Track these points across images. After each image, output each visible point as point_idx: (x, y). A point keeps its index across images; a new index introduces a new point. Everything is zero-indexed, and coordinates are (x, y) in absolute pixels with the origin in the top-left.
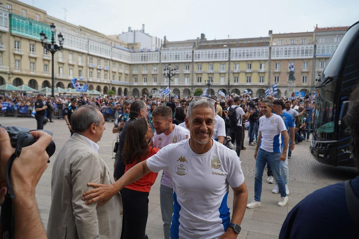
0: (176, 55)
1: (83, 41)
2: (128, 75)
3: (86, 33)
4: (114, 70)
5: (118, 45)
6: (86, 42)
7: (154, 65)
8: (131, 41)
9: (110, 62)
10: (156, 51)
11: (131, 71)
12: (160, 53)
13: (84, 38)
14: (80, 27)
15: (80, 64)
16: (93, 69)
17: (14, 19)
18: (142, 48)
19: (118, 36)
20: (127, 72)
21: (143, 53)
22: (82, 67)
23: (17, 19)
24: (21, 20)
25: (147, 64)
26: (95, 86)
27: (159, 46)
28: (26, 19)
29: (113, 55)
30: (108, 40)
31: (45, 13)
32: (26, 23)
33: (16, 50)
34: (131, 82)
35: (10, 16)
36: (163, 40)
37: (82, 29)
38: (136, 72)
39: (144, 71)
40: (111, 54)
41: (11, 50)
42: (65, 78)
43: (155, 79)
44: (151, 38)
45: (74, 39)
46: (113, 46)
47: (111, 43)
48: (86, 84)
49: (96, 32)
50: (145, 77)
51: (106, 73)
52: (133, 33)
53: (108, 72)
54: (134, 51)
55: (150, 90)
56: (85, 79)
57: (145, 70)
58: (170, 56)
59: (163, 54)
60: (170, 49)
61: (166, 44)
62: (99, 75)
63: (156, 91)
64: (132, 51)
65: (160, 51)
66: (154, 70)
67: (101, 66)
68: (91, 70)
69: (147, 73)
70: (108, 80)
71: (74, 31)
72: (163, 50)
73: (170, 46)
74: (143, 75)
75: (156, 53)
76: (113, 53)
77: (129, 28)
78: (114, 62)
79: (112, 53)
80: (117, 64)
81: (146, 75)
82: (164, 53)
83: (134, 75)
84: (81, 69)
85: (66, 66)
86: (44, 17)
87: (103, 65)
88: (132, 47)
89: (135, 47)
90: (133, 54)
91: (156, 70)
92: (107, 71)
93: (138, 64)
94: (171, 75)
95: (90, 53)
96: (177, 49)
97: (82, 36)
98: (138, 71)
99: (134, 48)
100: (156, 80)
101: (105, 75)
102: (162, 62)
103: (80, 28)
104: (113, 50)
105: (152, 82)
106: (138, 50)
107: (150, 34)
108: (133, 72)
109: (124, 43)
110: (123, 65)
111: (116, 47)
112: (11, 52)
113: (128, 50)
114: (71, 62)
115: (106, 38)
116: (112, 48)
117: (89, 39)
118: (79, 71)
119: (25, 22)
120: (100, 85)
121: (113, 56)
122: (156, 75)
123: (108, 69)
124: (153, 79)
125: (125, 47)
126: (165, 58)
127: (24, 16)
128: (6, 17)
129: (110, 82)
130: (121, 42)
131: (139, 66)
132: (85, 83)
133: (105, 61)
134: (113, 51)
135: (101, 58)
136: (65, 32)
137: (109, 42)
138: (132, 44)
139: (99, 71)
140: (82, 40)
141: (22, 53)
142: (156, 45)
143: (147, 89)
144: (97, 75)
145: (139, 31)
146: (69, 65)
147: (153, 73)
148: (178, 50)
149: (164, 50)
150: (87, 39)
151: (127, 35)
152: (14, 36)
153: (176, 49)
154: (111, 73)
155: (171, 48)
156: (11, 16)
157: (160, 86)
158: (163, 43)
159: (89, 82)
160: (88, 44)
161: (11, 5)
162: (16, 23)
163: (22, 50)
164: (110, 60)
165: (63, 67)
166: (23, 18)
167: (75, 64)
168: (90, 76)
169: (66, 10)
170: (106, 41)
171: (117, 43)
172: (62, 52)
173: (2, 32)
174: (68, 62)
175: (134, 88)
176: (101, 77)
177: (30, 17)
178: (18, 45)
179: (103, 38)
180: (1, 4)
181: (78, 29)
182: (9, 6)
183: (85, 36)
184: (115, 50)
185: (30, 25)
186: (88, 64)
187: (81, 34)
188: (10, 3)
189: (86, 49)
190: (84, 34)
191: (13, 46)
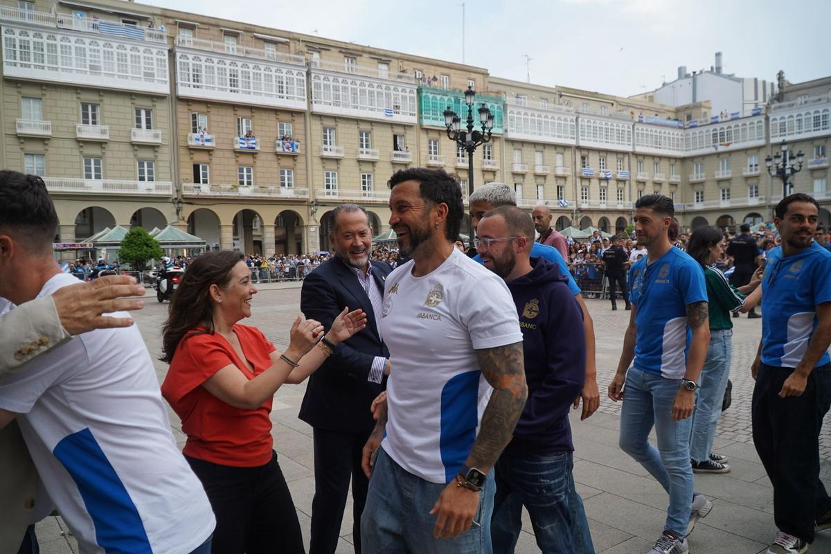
0: (816, 118)
1: (566, 120)
2: (679, 186)
3: (573, 100)
4: (640, 178)
5: (649, 117)
6: (572, 120)
7: (749, 152)
8: (685, 100)
9: (629, 159)
10: (754, 115)
11: (685, 175)
12: (767, 119)
13: (568, 111)
14: (558, 89)
15: (560, 172)
16: (589, 179)
17: (426, 97)
18: (715, 112)
19: (651, 94)
20: (676, 178)
21: (718, 127)
22: (565, 178)
23: (431, 96)
24: (438, 97)
25: (730, 153)
26: (595, 220)
27: (764, 101)
28: (447, 92)
29: (638, 142)
30: (624, 108)
31: (485, 74)
32: (449, 100)
33: (431, 158)
34: (685, 202)
35: (419, 91)
36: (776, 83)
37: (563, 94)
38: (699, 175)
39: (721, 172)
40: (632, 139)
41: (422, 158)
42: (527, 206)
43: (754, 190)
44: (740, 84)
45: (546, 117)
46: (637, 120)
47: (632, 113)
48: (575, 215)
49: (596, 93)
50: (725, 185)
51: (621, 185)
52: (690, 80)
53: (627, 183)
54: (691, 124)
55: (739, 219)
56: (571, 205)
57: (723, 169)
58: (796, 124)
59: (775, 119)
60: (799, 103)
61: (784, 93)
62: (603, 195)
63: (757, 219)
64: (688, 125)
65: (766, 114)
66: (751, 166)
67: (608, 170)
68: (586, 183)
69: (729, 176)
70: (627, 202)
71: (547, 100)
72: (775, 109)
73: (799, 96)
74: (719, 181)
75: (755, 120)
76: (638, 136)
77: (681, 70)
78: (641, 158)
79: (636, 137)
80: (648, 163)
81: (728, 180)
82: (778, 118)
83: (693, 184)
84: (561, 182)
85: (530, 179)
86: (484, 81)
87: (613, 167)
88: (686, 116)
89: (694, 113)
90: (691, 131)
91: (756, 165)
92: (624, 181)
93: (703, 156)
94: (788, 172)
95: (582, 144)
96: (820, 100)
97: (564, 108)
98: (704, 174)
99: (693, 116)
100: (756, 192)
101: (620, 191)
102: (773, 141)
103: (558, 91)
104: (638, 129)
105: (746, 196)
106: (703, 119)
107: (737, 76)
108: (693, 178)
109: (667, 108)
110: (664, 164)
111: (644, 121)
112: (423, 162)
113: (676, 123)
114: (539, 170)
115: (619, 104)
116: (633, 126)
117: (579, 113)
118: (558, 187)
119: (446, 98)
120: (606, 215)
121: (636, 143)
122: (756, 177)
123: (626, 177)
124: (749, 190)
125: (669, 118)
126: (783, 130)
127: (446, 86)
128: (412, 95)
130: (658, 107)
131: (707, 159)
132: (572, 213)
133: (618, 158)
134: (636, 131)
135: (607, 151)
136: (527, 105)
137: (627, 113)
138: (687, 108)
139: (604, 184)
140: (563, 117)
141: (442, 163)
142: (756, 98)
143: (732, 218)
144: (599, 193)
145: (708, 72)
146: (537, 176)
147: (747, 173)
148: (822, 101)
149: (780, 107)
150: (573, 113)
151: (673, 87)
152: (427, 130)
153: (814, 101)
154: (634, 184)
155: (799, 100)
156: (422, 92)
157: (769, 206)
158: (777, 90)
159: (580, 210)
160: (577, 125)
161: (421, 70)
162: (431, 104)
163: (442, 156)
164: (631, 154)
165: (524, 181)
166: (443, 90)
167: (548, 172)
168: (583, 198)
169: (529, 60)
170: (620, 111)
171: (648, 111)
172: (521, 150)
173: (406, 126)
174: (534, 169)
175: (695, 216)
176: (609, 197)
177: (456, 87)
178: (435, 148)
179: (613, 104)
180: (404, 71)
181: (554, 96)
182: (417, 72)
183: (570, 106)
184: (642, 129)
185: (455, 102)
186: (577, 170)
187: (561, 104)
188: (419, 66)
189: (573, 136)
190: (568, 103)
191: (427, 150)
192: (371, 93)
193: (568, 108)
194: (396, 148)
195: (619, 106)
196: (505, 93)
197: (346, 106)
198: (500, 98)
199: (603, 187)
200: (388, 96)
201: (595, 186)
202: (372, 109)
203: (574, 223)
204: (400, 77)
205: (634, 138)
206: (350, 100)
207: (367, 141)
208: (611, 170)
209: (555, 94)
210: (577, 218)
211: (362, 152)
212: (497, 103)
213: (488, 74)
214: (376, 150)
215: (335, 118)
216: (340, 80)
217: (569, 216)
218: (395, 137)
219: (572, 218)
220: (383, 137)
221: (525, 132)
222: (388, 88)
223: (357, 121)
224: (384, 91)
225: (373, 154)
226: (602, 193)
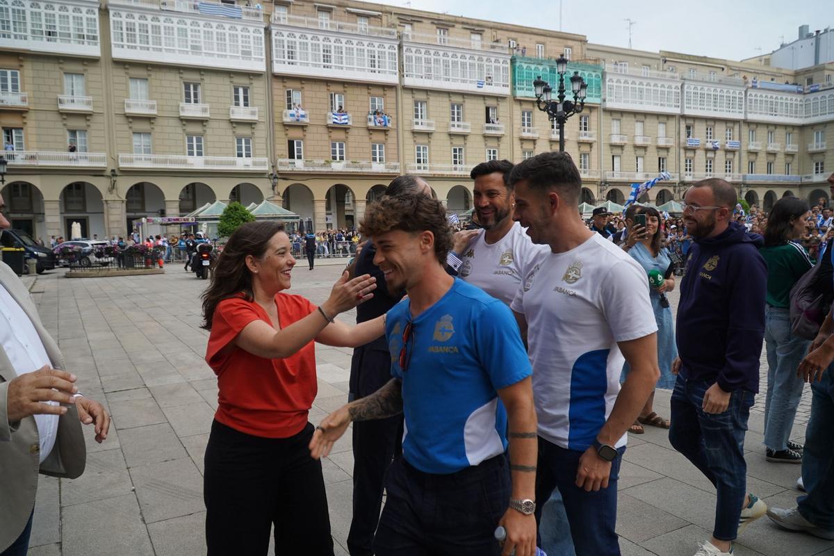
1: (670, 87)
2: (796, 157)
3: (678, 66)
4: (752, 147)
5: (762, 81)
6: (677, 87)
8: (805, 61)
9: (740, 127)
11: (803, 144)
13: (673, 78)
14: (664, 55)
15: (662, 143)
16: (694, 150)
17: (520, 67)
19: (767, 57)
20: (792, 148)
22: (667, 149)
23: (525, 66)
24: (533, 67)
28: (542, 61)
29: (751, 109)
30: (736, 72)
31: (583, 40)
32: (544, 69)
33: (524, 130)
34: (803, 173)
35: (513, 61)
37: (668, 59)
38: (820, 144)
40: (743, 106)
41: (515, 130)
42: (625, 179)
45: (648, 84)
46: (750, 85)
47: (745, 78)
48: (677, 188)
49: (705, 57)
51: (730, 156)
52: (813, 40)
53: (737, 154)
54: (812, 89)
56: (673, 177)
62: (709, 165)
64: (808, 89)
67: (716, 140)
68: (690, 154)
70: (736, 174)
71: (649, 66)
76: (751, 103)
77: (803, 30)
78: (754, 126)
79: (748, 104)
80: (762, 132)
83: (813, 154)
84: (663, 154)
85: (629, 151)
86: (582, 49)
87: (721, 137)
88: (806, 80)
89: (816, 76)
90: (811, 97)
92: (733, 152)
93: (825, 124)
95: (687, 112)
97: (668, 74)
98: (825, 143)
99: (814, 80)
101: (728, 162)
103: (662, 57)
104: (751, 95)
106: (825, 83)
108: (812, 147)
109: (784, 72)
110: (780, 133)
111: (758, 86)
112: (516, 135)
113: (795, 87)
114: (639, 141)
115: (730, 68)
116: (746, 92)
117: (684, 79)
118: (660, 158)
119: (541, 68)
121: (748, 110)
123: (736, 147)
125: (787, 83)
127: (541, 55)
128: (505, 65)
129: (741, 180)
130: (775, 71)
131: (828, 127)
132: (675, 187)
133: (727, 127)
134: (748, 98)
135: (715, 120)
136: (627, 73)
137: (739, 78)
138: (807, 71)
139: (710, 155)
140: (666, 84)
141: (535, 136)
144: (704, 164)
146: (636, 147)
150: (678, 80)
151: (793, 48)
152: (520, 102)
154: (744, 155)
156: (516, 62)
159: (683, 183)
160: (682, 92)
161: (515, 40)
162: (525, 75)
163: (536, 128)
164: (742, 122)
165: (622, 153)
166: (538, 60)
167: (649, 143)
168: (686, 170)
169: (631, 24)
170: (731, 76)
171: (764, 75)
172: (619, 120)
173: (498, 98)
174: (634, 140)
175: (813, 189)
176: (716, 168)
177: (551, 55)
178: (529, 120)
179: (723, 69)
180: (497, 41)
181: (657, 61)
182: (512, 42)
183: (675, 72)
184: (756, 95)
185: (550, 71)
186: (682, 141)
187: (665, 71)
188: (513, 35)
189: (678, 104)
190: (673, 69)
191: (520, 122)
192: (463, 65)
193: (673, 74)
194: (488, 121)
195: (730, 71)
196: (604, 60)
197: (437, 78)
198: (599, 65)
199: (709, 158)
200: (481, 67)
201: (700, 157)
202: (464, 81)
203: (677, 196)
204: (493, 47)
205: (746, 104)
206: (442, 72)
207: (458, 114)
208: (719, 140)
209: (659, 59)
210: (679, 192)
211: (454, 126)
212: (595, 72)
213: (587, 41)
214: (468, 124)
215: (427, 91)
216: (432, 52)
217: (671, 190)
218: (487, 109)
219: (675, 191)
220: (475, 110)
221: (624, 102)
222: (480, 59)
223: (449, 93)
224: (476, 62)
225: (465, 127)
226: (709, 164)
